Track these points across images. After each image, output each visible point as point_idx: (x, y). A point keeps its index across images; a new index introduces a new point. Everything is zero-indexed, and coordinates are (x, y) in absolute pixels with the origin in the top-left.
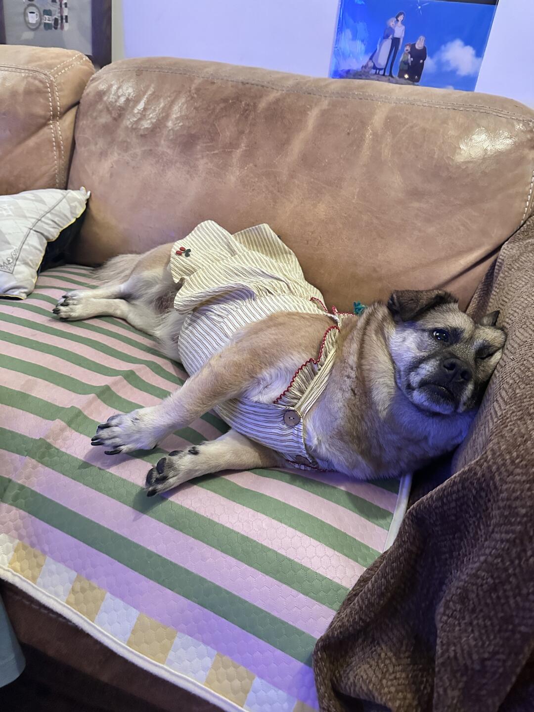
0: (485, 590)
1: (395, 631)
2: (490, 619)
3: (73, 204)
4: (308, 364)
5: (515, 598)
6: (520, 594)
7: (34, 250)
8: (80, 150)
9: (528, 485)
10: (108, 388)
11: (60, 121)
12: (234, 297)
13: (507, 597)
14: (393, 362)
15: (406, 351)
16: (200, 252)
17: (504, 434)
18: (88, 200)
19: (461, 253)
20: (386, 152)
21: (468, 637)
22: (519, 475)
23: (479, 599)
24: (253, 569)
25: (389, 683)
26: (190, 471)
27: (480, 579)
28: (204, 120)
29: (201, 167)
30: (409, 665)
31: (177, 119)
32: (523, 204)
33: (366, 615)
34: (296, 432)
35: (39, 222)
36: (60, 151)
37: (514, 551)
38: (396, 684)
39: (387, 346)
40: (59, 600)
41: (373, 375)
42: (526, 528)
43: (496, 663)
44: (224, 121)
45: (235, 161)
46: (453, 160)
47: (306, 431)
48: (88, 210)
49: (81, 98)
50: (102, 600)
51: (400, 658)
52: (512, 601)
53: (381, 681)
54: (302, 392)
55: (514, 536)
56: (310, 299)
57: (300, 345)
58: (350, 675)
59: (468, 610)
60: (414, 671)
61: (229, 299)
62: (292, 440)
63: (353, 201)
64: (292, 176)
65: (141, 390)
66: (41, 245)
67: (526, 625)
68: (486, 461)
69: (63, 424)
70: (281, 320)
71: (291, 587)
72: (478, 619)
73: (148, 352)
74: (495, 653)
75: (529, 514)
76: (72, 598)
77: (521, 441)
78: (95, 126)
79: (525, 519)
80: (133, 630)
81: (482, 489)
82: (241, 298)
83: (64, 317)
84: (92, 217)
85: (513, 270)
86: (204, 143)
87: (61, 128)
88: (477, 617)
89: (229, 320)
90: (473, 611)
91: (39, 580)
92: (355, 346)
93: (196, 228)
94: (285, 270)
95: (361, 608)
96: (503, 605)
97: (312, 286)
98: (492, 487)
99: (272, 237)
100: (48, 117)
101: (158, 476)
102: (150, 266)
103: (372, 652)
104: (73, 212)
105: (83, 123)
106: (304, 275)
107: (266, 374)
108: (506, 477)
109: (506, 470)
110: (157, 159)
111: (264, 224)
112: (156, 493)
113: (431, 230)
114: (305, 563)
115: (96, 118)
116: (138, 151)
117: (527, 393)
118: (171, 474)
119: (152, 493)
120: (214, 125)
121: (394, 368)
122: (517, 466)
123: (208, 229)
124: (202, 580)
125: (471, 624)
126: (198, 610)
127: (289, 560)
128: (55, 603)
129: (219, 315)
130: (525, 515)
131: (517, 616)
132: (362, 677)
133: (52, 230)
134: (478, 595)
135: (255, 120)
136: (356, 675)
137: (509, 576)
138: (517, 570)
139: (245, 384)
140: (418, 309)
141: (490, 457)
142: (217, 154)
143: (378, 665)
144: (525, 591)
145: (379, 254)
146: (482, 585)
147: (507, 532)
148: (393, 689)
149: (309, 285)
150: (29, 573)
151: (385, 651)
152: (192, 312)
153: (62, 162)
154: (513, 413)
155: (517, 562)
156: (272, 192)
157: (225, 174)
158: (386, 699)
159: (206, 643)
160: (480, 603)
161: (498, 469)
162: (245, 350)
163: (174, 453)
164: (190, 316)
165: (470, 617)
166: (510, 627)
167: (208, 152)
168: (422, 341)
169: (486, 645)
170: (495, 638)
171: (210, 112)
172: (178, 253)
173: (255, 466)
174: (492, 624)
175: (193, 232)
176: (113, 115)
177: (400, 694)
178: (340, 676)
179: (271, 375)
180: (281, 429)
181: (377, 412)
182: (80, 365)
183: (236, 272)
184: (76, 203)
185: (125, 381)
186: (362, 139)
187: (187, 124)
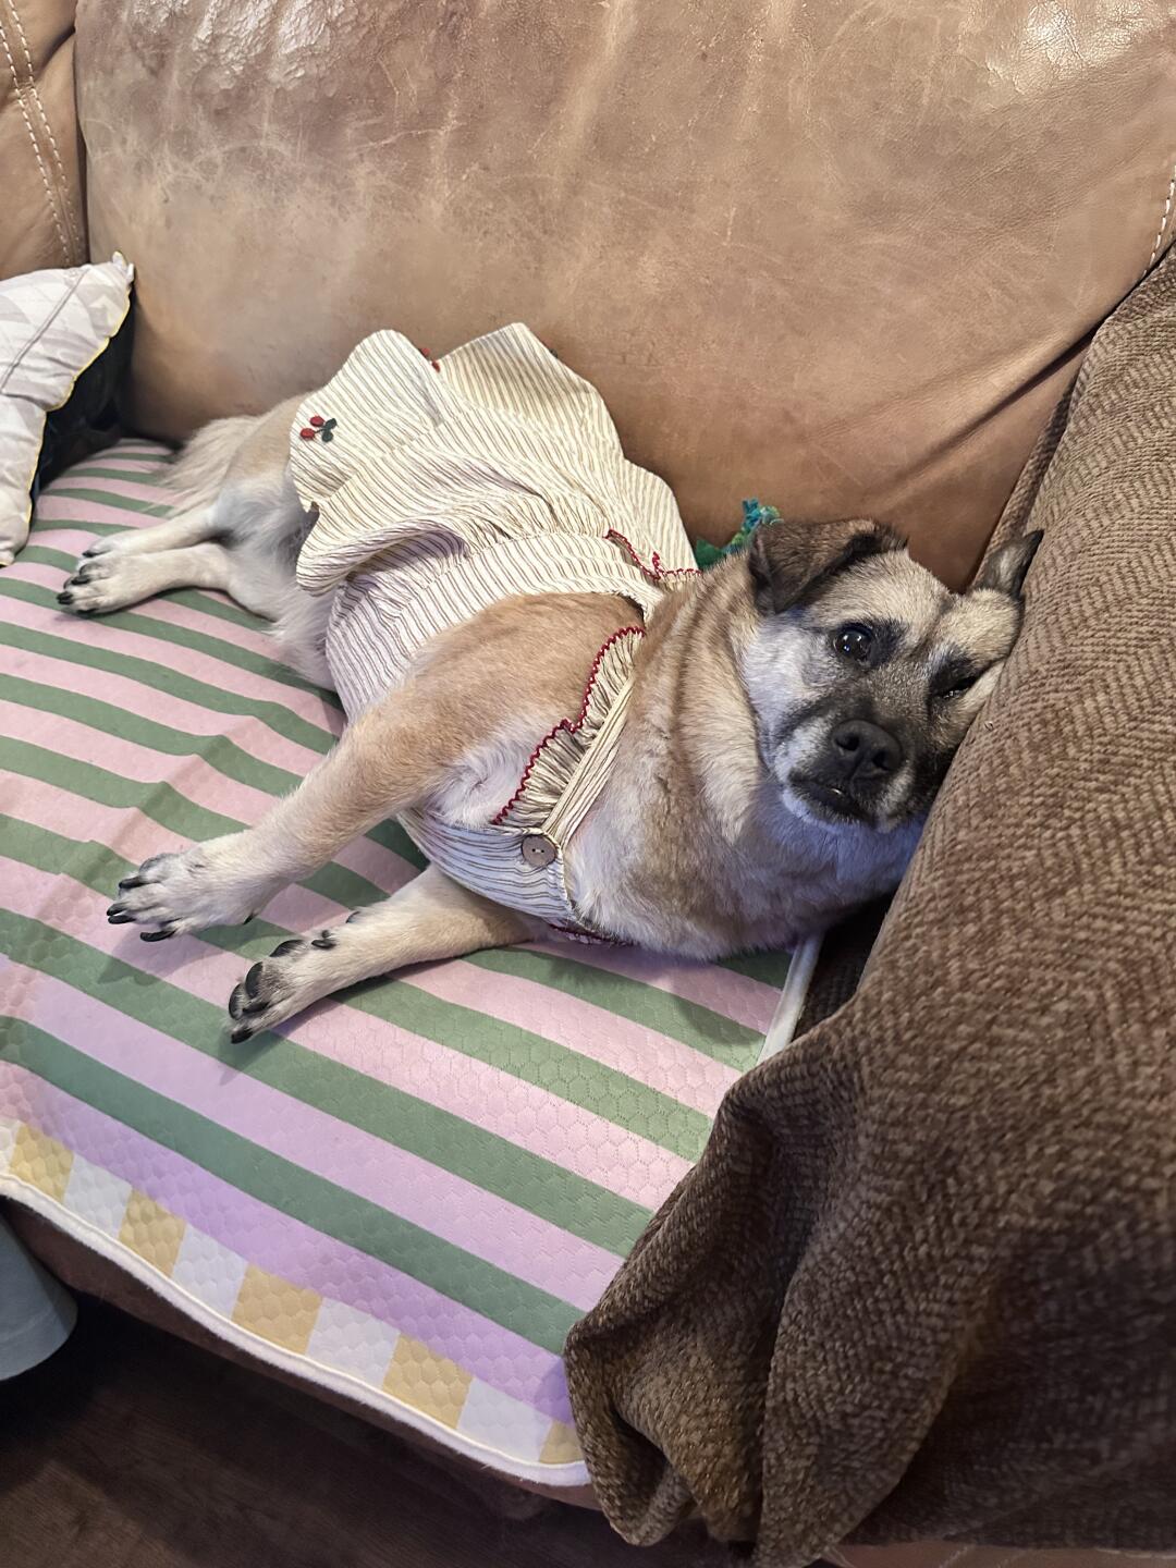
0: (844, 1290)
1: (727, 1309)
2: (854, 1345)
3: (97, 305)
4: (558, 733)
5: (894, 1316)
6: (902, 1310)
7: (12, 444)
8: (95, 157)
9: (921, 1095)
10: (166, 789)
11: (38, 85)
12: (426, 550)
13: (880, 1313)
14: (754, 712)
15: (778, 686)
16: (362, 421)
17: (897, 961)
18: (132, 285)
19: (992, 358)
20: (798, 98)
21: (819, 1369)
22: (905, 1068)
23: (835, 1305)
24: (458, 1179)
25: (693, 1424)
26: (319, 984)
27: (834, 1269)
28: (354, 56)
29: (361, 185)
30: (739, 1383)
31: (290, 58)
32: (1157, 207)
33: (655, 1290)
34: (551, 878)
35: (16, 370)
36: (53, 165)
37: (890, 1227)
38: (706, 1426)
39: (738, 675)
40: (106, 1235)
41: (704, 749)
42: (912, 1187)
43: (868, 1422)
44: (400, 53)
45: (435, 159)
46: (968, 106)
47: (571, 875)
48: (137, 309)
49: (74, 17)
50: (181, 1238)
51: (723, 1370)
52: (889, 1321)
53: (678, 1417)
54: (557, 793)
55: (888, 1199)
56: (606, 534)
57: (545, 685)
58: (634, 1392)
59: (819, 1318)
60: (747, 1397)
61: (416, 555)
62: (545, 894)
63: (725, 244)
64: (574, 190)
65: (243, 783)
66: (29, 426)
67: (917, 1367)
68: (849, 1023)
69: (75, 882)
70: (507, 622)
71: (535, 1213)
72: (834, 1341)
73: (267, 677)
74: (864, 1407)
75: (918, 1158)
76: (129, 1231)
77: (927, 982)
78: (113, 92)
79: (911, 1168)
80: (240, 1294)
81: (841, 1083)
82: (439, 553)
83: (84, 608)
84: (148, 328)
85: (1099, 412)
86: (359, 119)
87: (44, 102)
88: (831, 1335)
89: (413, 613)
90: (827, 1323)
91: (67, 1196)
92: (666, 681)
93: (352, 356)
94: (557, 451)
95: (645, 1278)
96: (873, 1325)
97: (643, 470)
98: (857, 1088)
99: (535, 356)
100: (7, 82)
101: (247, 1006)
102: (256, 465)
103: (680, 1349)
104: (100, 323)
105: (88, 85)
106: (621, 442)
107: (472, 756)
108: (881, 1070)
109: (882, 1055)
110: (259, 172)
111: (514, 325)
112: (251, 1034)
113: (917, 303)
114: (563, 1160)
115: (111, 72)
116: (216, 153)
117: (976, 846)
118: (276, 995)
119: (241, 1037)
120: (378, 66)
121: (756, 728)
122: (906, 1049)
123: (380, 355)
124: (360, 1202)
125: (822, 1346)
126: (356, 1257)
127: (532, 1156)
128: (100, 1241)
129: (392, 600)
130: (909, 1161)
131: (900, 1349)
132: (650, 1402)
133: (52, 382)
134: (832, 1297)
135: (475, 40)
136: (643, 1395)
137: (881, 1274)
138: (897, 1266)
139: (428, 782)
140: (806, 580)
141: (858, 1015)
142: (392, 145)
143: (679, 1383)
144: (910, 1306)
145: (796, 376)
146: (838, 1281)
147: (878, 1190)
148: (696, 1437)
149: (635, 467)
150: (48, 1182)
151: (698, 1354)
152: (345, 584)
153: (63, 191)
154: (933, 899)
155: (895, 1249)
156: (529, 236)
157: (416, 197)
158: (679, 1459)
159: (379, 1316)
160: (836, 1312)
161: (868, 1050)
162: (427, 701)
163: (283, 949)
164: (342, 593)
165: (821, 1332)
166: (889, 1367)
167: (371, 144)
168: (811, 659)
169: (847, 1391)
170: (863, 1380)
171: (365, 31)
172: (307, 435)
173: (477, 947)
174: (856, 1355)
175: (346, 366)
176: (147, 62)
177: (710, 1446)
178: (622, 1388)
179: (483, 761)
180: (520, 873)
181: (719, 825)
182: (114, 732)
183: (437, 474)
184: (103, 301)
185: (207, 766)
186: (739, 68)
187: (315, 71)
